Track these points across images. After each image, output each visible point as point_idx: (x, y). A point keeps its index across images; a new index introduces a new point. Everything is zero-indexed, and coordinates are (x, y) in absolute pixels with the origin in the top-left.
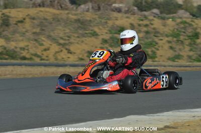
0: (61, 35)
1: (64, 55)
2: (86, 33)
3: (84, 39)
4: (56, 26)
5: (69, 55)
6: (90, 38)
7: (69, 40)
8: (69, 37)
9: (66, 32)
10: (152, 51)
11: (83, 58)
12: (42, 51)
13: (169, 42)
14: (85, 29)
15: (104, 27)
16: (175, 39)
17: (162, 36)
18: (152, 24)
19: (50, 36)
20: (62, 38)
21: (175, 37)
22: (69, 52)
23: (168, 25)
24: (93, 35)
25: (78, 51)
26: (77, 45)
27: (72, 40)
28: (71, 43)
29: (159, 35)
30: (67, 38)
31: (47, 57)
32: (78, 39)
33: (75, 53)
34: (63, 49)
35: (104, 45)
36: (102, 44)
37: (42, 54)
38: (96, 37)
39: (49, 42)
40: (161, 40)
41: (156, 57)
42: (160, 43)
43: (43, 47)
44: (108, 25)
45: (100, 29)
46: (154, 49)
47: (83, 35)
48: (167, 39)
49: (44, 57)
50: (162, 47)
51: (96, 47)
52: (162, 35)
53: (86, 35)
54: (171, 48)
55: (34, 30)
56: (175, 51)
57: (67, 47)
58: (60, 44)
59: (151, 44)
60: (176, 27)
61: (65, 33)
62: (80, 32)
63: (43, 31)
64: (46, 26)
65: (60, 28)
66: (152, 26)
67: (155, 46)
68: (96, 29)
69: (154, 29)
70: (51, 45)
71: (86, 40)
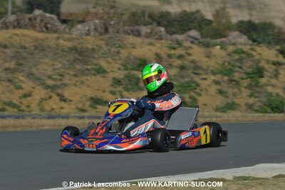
0: (49, 73)
1: (54, 103)
2: (87, 69)
3: (84, 78)
4: (40, 58)
5: (63, 104)
6: (93, 77)
7: (61, 80)
8: (61, 75)
9: (56, 67)
10: (191, 97)
11: (84, 108)
12: (20, 98)
13: (217, 83)
14: (86, 63)
15: (115, 60)
16: (226, 78)
17: (207, 74)
18: (189, 55)
19: (32, 74)
20: (50, 77)
21: (226, 75)
22: (63, 99)
23: (215, 56)
24: (99, 73)
25: (76, 98)
26: (74, 87)
27: (66, 81)
28: (65, 85)
29: (200, 72)
30: (59, 78)
31: (28, 106)
32: (75, 79)
33: (71, 101)
34: (52, 94)
35: (115, 88)
36: (112, 86)
37: (21, 103)
38: (103, 75)
39: (31, 84)
40: (205, 79)
41: (198, 106)
42: (204, 84)
43: (22, 92)
44: (121, 55)
45: (108, 63)
46: (193, 94)
47: (83, 73)
48: (213, 78)
49: (23, 107)
50: (206, 90)
51: (104, 92)
52: (206, 71)
53: (87, 71)
54: (220, 92)
55: (7, 65)
56: (227, 97)
57: (59, 91)
58: (48, 87)
59: (189, 86)
60: (228, 59)
61: (55, 69)
62: (78, 67)
63: (21, 67)
64: (24, 58)
65: (47, 61)
66: (190, 58)
67: (196, 89)
68: (103, 63)
69: (193, 62)
70: (33, 88)
71: (87, 80)
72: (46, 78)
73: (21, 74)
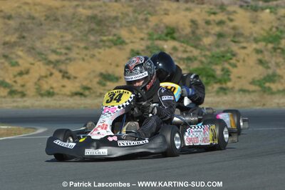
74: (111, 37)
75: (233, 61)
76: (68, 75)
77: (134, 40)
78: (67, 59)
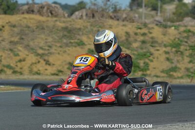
0: (42, 45)
1: (41, 66)
2: (70, 43)
3: (67, 49)
4: (39, 35)
5: (47, 67)
6: (74, 48)
7: (48, 50)
8: (50, 47)
9: (48, 41)
10: (145, 63)
11: (62, 70)
12: (16, 62)
13: (166, 53)
14: (71, 38)
16: (174, 49)
17: (160, 46)
18: (151, 33)
19: (28, 46)
20: (41, 48)
21: (175, 47)
23: (169, 34)
24: (79, 45)
25: (58, 63)
26: (57, 55)
27: (52, 50)
28: (51, 53)
29: (156, 45)
30: (47, 48)
31: (21, 68)
32: (61, 49)
33: (54, 65)
34: (41, 60)
37: (17, 66)
38: (82, 46)
39: (26, 52)
40: (158, 50)
41: (148, 69)
42: (156, 53)
43: (18, 58)
45: (89, 38)
46: (147, 61)
47: (67, 45)
48: (164, 49)
49: (18, 69)
50: (157, 58)
52: (160, 45)
53: (70, 44)
54: (168, 59)
55: (12, 39)
56: (172, 63)
57: (46, 58)
58: (38, 55)
59: (145, 55)
60: (178, 36)
61: (46, 42)
62: (65, 41)
63: (21, 40)
64: (26, 35)
65: (43, 36)
66: (151, 35)
67: (150, 57)
68: (84, 38)
69: (152, 38)
70: (28, 55)
71: (69, 50)
72: (38, 48)
73: (21, 45)
74: (76, 41)
75: (151, 58)
76: (49, 63)
77: (90, 43)
78: (49, 53)
